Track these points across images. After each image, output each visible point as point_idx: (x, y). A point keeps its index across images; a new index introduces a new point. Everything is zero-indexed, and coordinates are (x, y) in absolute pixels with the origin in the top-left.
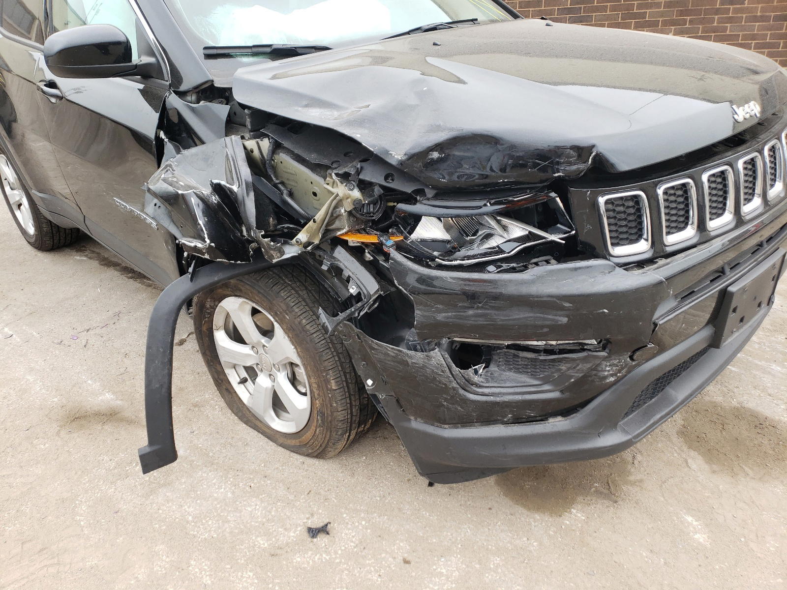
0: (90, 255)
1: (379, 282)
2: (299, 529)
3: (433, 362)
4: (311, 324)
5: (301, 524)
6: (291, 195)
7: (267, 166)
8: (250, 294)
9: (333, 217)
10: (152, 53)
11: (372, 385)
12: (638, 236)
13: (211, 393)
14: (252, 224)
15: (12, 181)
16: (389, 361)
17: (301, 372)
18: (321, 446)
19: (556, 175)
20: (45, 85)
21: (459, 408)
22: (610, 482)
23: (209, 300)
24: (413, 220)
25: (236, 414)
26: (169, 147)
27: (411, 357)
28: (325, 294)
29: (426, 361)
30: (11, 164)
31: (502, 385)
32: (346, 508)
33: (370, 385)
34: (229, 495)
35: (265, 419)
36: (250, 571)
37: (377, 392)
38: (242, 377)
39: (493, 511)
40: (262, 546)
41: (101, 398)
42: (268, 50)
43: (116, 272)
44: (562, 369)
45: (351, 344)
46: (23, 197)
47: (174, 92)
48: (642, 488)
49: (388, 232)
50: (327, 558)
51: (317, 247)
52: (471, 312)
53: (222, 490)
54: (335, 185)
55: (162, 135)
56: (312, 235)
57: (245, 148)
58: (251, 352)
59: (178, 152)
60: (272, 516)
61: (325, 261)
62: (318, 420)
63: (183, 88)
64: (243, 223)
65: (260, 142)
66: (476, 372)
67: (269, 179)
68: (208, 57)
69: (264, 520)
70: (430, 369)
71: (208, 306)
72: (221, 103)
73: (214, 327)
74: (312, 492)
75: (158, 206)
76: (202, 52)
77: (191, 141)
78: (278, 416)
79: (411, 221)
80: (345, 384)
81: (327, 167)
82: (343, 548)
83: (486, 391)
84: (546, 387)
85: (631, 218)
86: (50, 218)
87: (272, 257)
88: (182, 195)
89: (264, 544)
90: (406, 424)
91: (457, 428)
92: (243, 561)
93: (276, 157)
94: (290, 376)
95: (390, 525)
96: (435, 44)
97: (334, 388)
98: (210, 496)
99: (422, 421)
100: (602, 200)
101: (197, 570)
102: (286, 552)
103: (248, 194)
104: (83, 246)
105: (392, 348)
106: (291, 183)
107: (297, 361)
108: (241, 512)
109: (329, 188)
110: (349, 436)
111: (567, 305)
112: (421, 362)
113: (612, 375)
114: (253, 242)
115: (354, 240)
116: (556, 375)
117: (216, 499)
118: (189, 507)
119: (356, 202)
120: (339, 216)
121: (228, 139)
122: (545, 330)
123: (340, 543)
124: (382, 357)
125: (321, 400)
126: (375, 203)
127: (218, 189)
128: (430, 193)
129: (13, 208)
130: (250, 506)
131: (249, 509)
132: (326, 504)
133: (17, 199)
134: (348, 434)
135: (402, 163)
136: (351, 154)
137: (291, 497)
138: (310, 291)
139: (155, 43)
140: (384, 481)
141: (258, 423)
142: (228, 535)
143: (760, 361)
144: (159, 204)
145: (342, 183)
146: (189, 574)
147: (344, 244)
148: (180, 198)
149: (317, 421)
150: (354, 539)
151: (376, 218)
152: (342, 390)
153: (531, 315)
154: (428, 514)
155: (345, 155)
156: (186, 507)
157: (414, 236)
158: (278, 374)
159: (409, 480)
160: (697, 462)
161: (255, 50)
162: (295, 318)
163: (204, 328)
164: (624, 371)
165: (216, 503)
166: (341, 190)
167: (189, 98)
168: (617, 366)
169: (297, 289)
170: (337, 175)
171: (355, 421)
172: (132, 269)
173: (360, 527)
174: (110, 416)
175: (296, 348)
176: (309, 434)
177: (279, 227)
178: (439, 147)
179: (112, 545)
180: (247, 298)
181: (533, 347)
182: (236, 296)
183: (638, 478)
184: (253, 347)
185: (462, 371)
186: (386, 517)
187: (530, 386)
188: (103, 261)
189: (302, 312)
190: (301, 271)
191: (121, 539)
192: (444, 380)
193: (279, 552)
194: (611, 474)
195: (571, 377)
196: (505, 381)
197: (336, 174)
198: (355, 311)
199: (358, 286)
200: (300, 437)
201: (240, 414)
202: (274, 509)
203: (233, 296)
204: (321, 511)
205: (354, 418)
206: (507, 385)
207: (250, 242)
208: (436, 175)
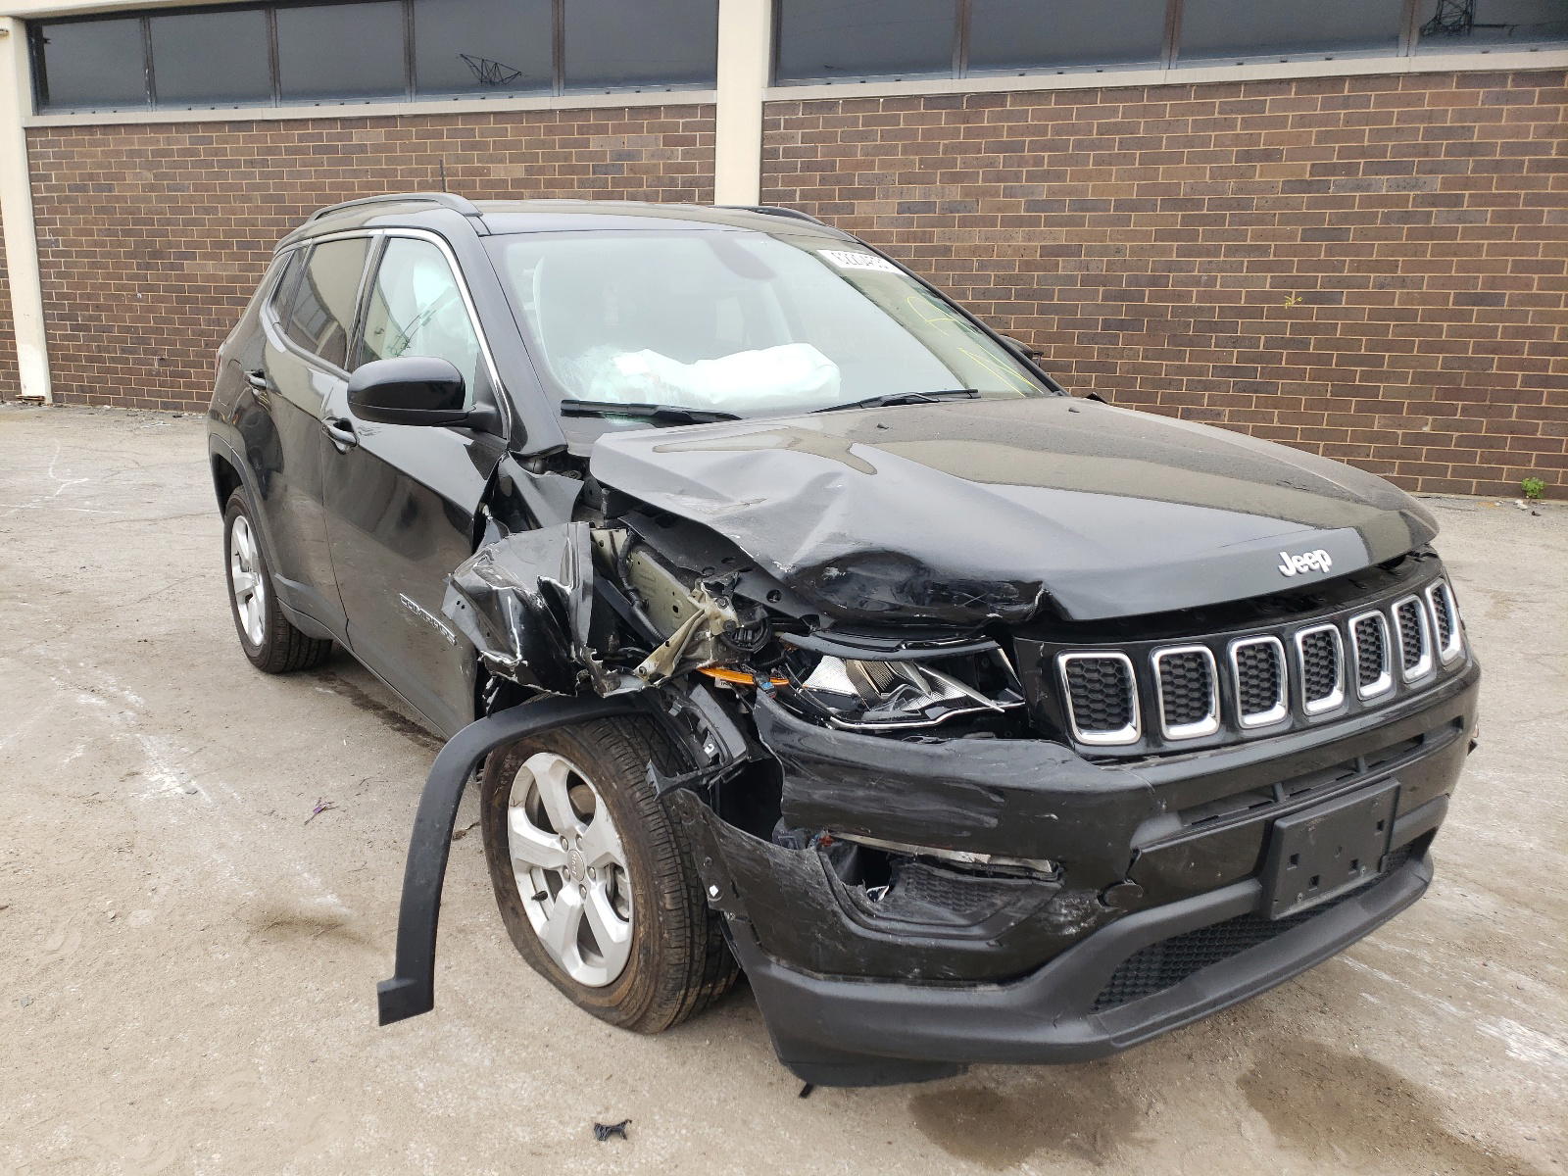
0: (340, 688)
1: (747, 743)
2: (582, 1124)
3: (806, 866)
4: (647, 801)
5: (587, 1118)
6: (645, 608)
7: (619, 565)
8: (569, 748)
9: (694, 641)
10: (492, 401)
11: (717, 895)
12: (1123, 720)
13: (489, 913)
14: (583, 640)
15: (247, 557)
16: (742, 857)
17: (625, 881)
18: (640, 1008)
19: (991, 615)
20: (336, 425)
21: (841, 947)
22: (1098, 1136)
23: (510, 756)
24: (810, 660)
25: (520, 951)
26: (492, 529)
27: (774, 854)
28: (676, 760)
29: (796, 863)
30: (254, 531)
31: (909, 919)
32: (661, 1107)
33: (714, 895)
34: (487, 1062)
35: (563, 960)
36: (495, 1170)
37: (722, 907)
38: (539, 891)
39: (894, 1146)
40: (521, 1139)
41: (318, 900)
42: (652, 412)
43: (376, 719)
44: (996, 904)
45: (692, 826)
46: (256, 585)
47: (514, 455)
48: (1150, 1151)
49: (770, 673)
50: (616, 1170)
51: (669, 683)
52: (860, 793)
53: (478, 1054)
54: (703, 599)
55: (486, 511)
56: (662, 665)
57: (592, 538)
58: (559, 847)
59: (504, 535)
60: (545, 1100)
61: (675, 703)
62: (639, 958)
63: (525, 451)
64: (572, 640)
65: (615, 534)
66: (874, 896)
67: (619, 584)
68: (567, 413)
69: (532, 1104)
70: (800, 876)
71: (507, 766)
72: (574, 476)
73: (510, 802)
74: (614, 1078)
75: (461, 605)
76: (559, 406)
77: (525, 524)
78: (584, 958)
79: (807, 662)
80: (686, 905)
81: (698, 575)
82: (643, 1161)
83: (883, 924)
84: (977, 931)
85: (1111, 691)
86: (293, 620)
87: (603, 689)
88: (497, 591)
89: (524, 1137)
90: (763, 970)
91: (836, 980)
92: (487, 1155)
93: (633, 555)
94: (609, 889)
95: (725, 1142)
96: (880, 427)
97: (668, 907)
98: (457, 1061)
99: (786, 966)
100: (1063, 660)
101: (417, 1156)
102: (556, 1153)
103: (584, 599)
104: (333, 673)
105: (749, 837)
106: (647, 592)
107: (622, 861)
108: (499, 1087)
109: (694, 601)
110: (685, 996)
111: (996, 799)
112: (788, 863)
113: (1071, 924)
114: (583, 668)
115: (722, 678)
116: (988, 913)
117: (465, 1065)
118: (422, 1070)
119: (727, 624)
120: (704, 640)
121: (572, 525)
122: (965, 834)
123: (640, 1154)
124: (733, 850)
125: (647, 925)
126: (755, 629)
127: (546, 589)
128: (825, 621)
129: (237, 599)
130: (515, 1082)
131: (512, 1086)
132: (632, 1097)
133: (248, 586)
134: (683, 992)
135: (787, 577)
136: (732, 561)
137: (581, 1080)
138: (655, 752)
139: (499, 389)
140: (731, 1079)
141: (551, 967)
142: (472, 1116)
143: (1424, 993)
144: (464, 602)
145: (711, 597)
146: (404, 1159)
147: (709, 683)
148: (494, 594)
149: (639, 962)
150: (663, 1152)
151: (755, 649)
152: (680, 912)
153: (945, 807)
154: (788, 1135)
155: (724, 561)
156: (418, 1070)
157: (810, 683)
158: (593, 883)
159: (771, 1084)
160: (1256, 1129)
161: (632, 410)
162: (626, 789)
163: (496, 803)
164: (1092, 920)
165: (464, 1070)
166: (709, 606)
167: (531, 465)
168: (1078, 909)
169: (636, 747)
170: (707, 585)
171: (697, 971)
172: (402, 717)
173: (677, 1137)
174: (329, 928)
175: (621, 838)
176: (624, 987)
177: (622, 650)
178: (838, 562)
179: (299, 1104)
180: (564, 756)
181: (955, 864)
182: (549, 751)
183: (1150, 1135)
184: (562, 838)
185: (848, 887)
186: (720, 1130)
187: (947, 926)
188: (359, 698)
189: (637, 781)
190: (648, 722)
191: (314, 1098)
192: (821, 898)
193: (544, 1150)
194: (1104, 1124)
195: (1011, 918)
196: (912, 914)
197: (705, 584)
198: (703, 776)
199: (717, 745)
200: (611, 993)
201: (527, 950)
202: (550, 1092)
203: (545, 751)
204: (620, 1106)
205: (695, 966)
206: (915, 920)
207: (579, 668)
208: (834, 599)
